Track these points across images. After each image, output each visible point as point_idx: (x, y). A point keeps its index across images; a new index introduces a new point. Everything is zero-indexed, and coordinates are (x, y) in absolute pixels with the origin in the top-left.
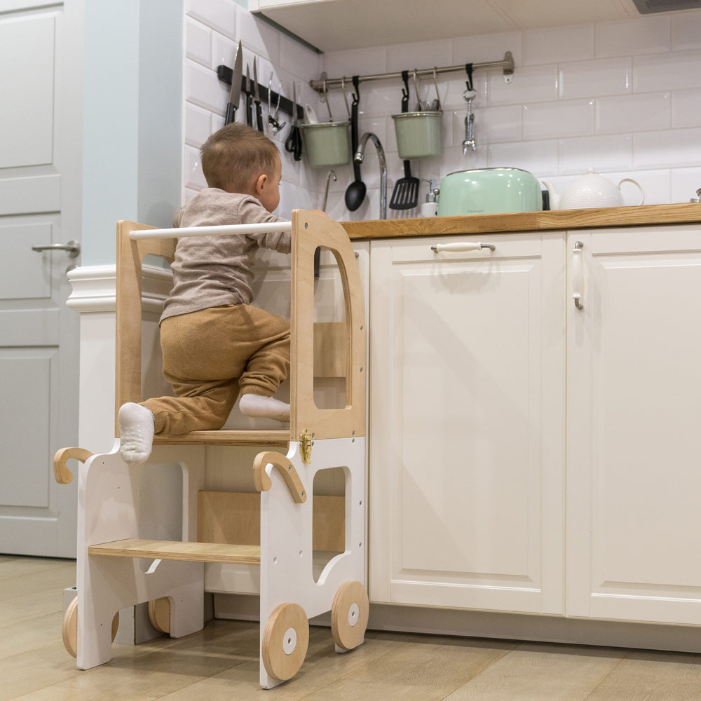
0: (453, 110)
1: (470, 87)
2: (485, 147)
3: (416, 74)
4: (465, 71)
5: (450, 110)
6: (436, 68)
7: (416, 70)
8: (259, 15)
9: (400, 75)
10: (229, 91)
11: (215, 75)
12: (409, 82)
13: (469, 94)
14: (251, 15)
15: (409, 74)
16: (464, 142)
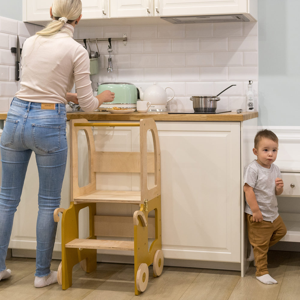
0: (104, 54)
1: (110, 47)
2: (116, 69)
3: (89, 41)
4: (108, 41)
5: (103, 54)
6: (97, 39)
7: (89, 39)
8: (26, 23)
9: (83, 40)
10: (15, 55)
11: (10, 51)
12: (86, 43)
13: (110, 50)
14: (24, 23)
15: (86, 40)
16: (108, 68)
